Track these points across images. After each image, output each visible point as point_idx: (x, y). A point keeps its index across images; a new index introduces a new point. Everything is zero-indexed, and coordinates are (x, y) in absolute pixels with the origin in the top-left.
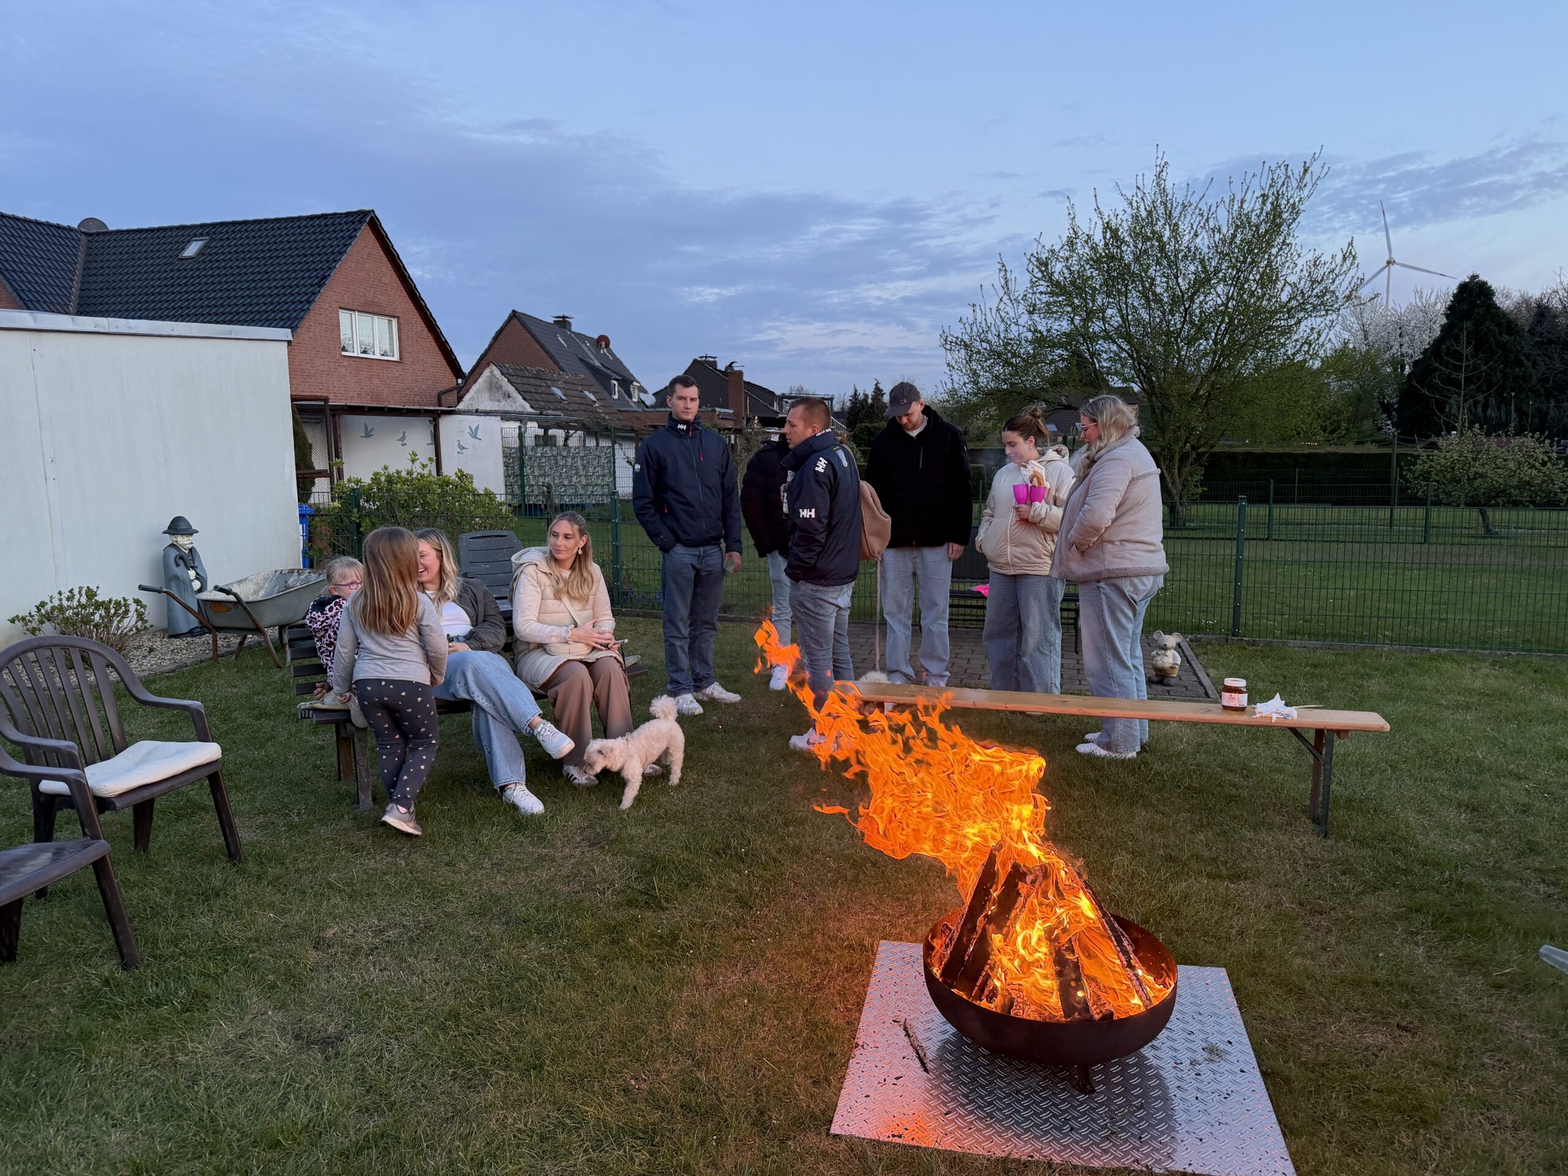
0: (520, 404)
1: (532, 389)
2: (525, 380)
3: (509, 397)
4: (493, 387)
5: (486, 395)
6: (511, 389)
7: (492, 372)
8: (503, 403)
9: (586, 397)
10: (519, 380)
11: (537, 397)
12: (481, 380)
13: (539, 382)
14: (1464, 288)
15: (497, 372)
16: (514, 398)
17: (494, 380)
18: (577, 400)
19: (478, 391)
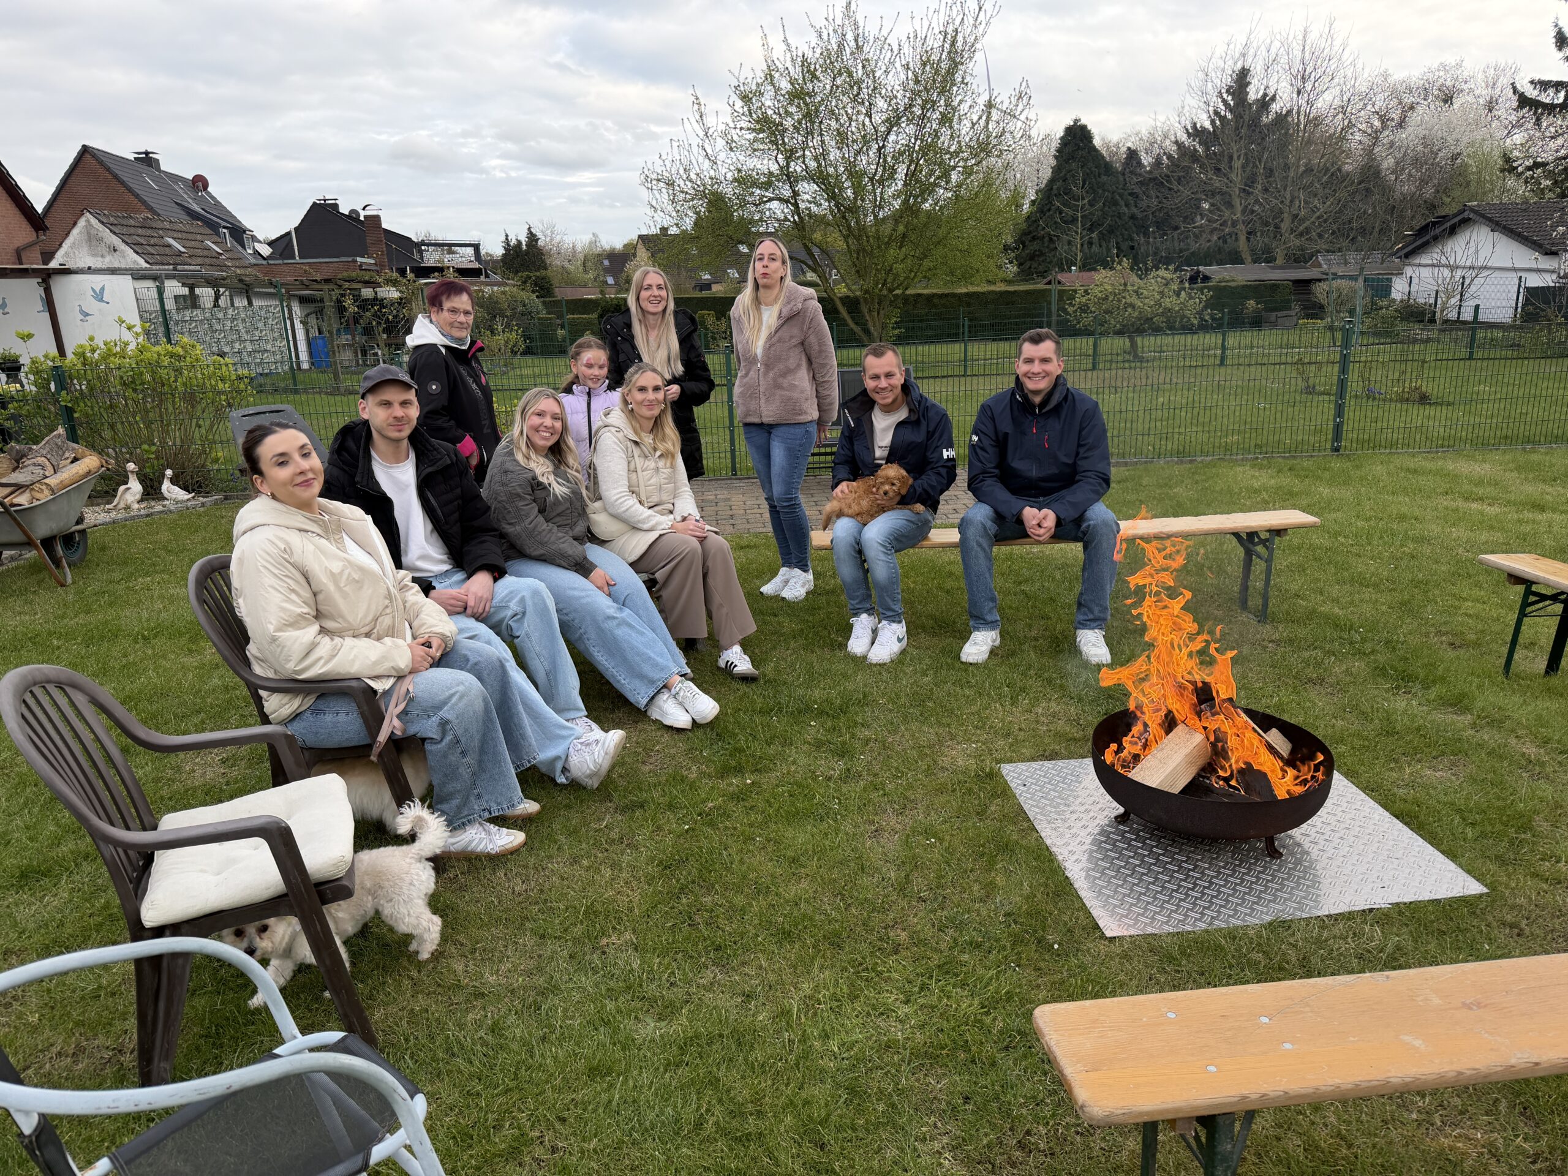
0: (133, 259)
1: (142, 241)
2: (132, 231)
3: (115, 250)
4: (92, 239)
5: (85, 250)
6: (116, 241)
7: (88, 221)
8: (108, 259)
9: (209, 249)
10: (125, 230)
11: (151, 250)
12: (75, 232)
13: (149, 232)
14: (1069, 130)
15: (94, 222)
16: (123, 252)
17: (93, 232)
18: (199, 252)
19: (72, 247)
